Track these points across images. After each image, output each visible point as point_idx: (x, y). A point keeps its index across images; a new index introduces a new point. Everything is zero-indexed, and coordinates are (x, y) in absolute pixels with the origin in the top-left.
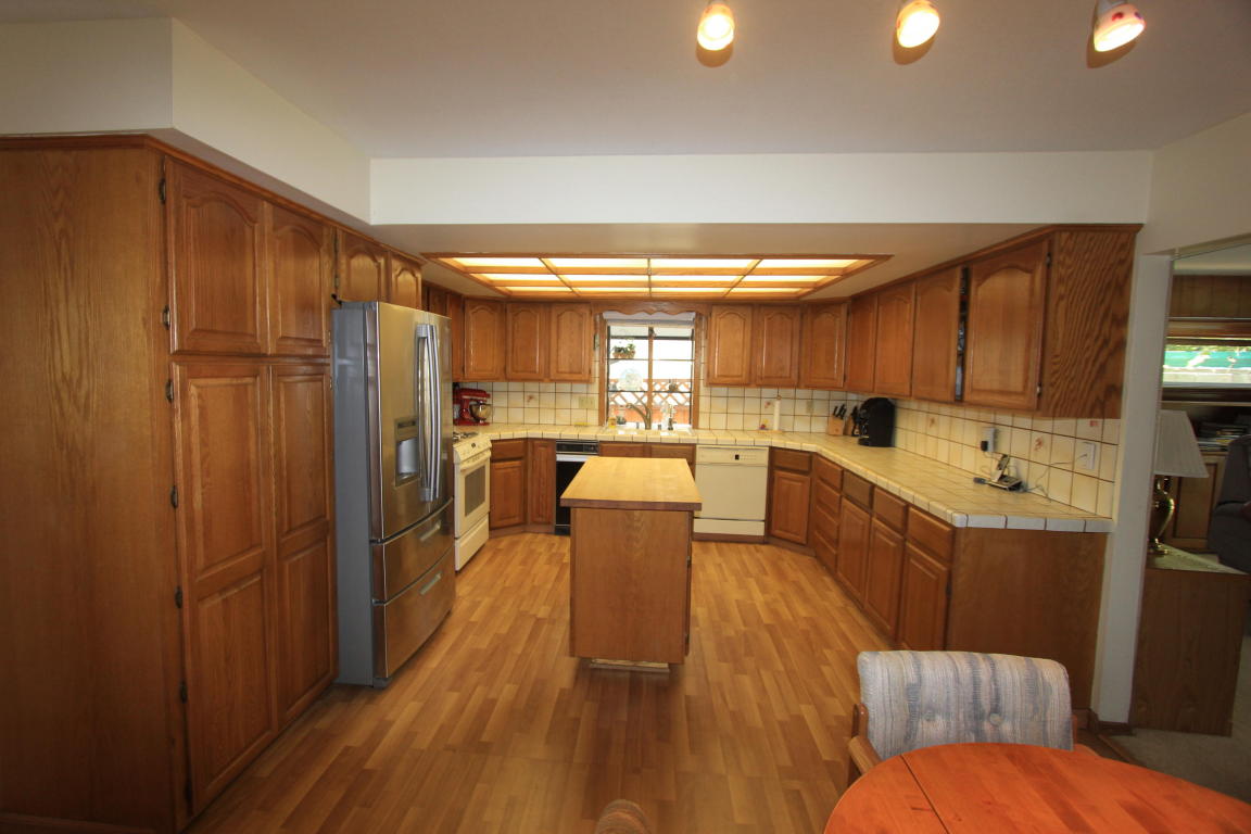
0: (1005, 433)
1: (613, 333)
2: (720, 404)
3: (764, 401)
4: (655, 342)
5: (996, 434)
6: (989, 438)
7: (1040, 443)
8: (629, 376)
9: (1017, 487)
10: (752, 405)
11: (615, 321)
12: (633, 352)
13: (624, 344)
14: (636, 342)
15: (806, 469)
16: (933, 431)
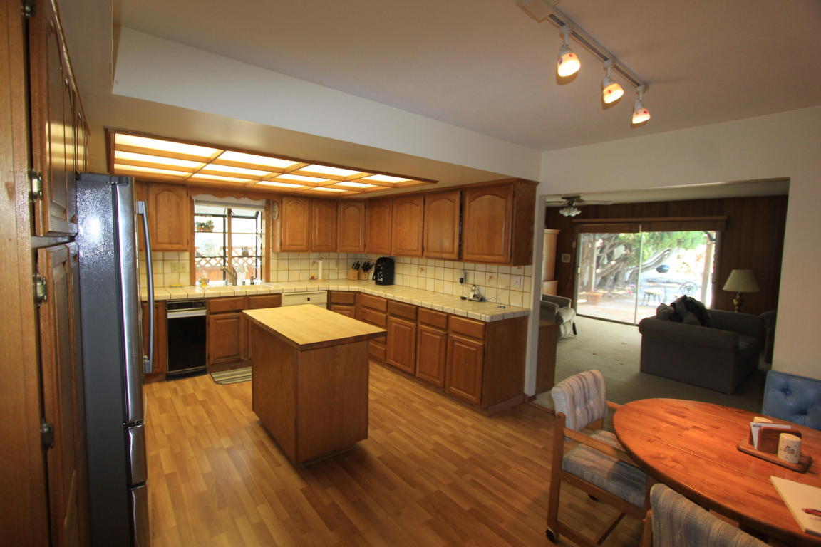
0: (471, 274)
1: (196, 211)
2: (284, 264)
3: (311, 261)
4: (233, 219)
5: (466, 275)
6: (463, 277)
7: (491, 278)
8: (207, 245)
9: (482, 300)
10: (304, 265)
11: (199, 202)
12: (212, 227)
13: (204, 220)
14: (213, 219)
15: (352, 302)
16: (423, 274)
